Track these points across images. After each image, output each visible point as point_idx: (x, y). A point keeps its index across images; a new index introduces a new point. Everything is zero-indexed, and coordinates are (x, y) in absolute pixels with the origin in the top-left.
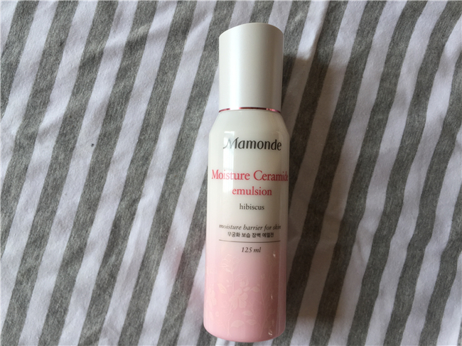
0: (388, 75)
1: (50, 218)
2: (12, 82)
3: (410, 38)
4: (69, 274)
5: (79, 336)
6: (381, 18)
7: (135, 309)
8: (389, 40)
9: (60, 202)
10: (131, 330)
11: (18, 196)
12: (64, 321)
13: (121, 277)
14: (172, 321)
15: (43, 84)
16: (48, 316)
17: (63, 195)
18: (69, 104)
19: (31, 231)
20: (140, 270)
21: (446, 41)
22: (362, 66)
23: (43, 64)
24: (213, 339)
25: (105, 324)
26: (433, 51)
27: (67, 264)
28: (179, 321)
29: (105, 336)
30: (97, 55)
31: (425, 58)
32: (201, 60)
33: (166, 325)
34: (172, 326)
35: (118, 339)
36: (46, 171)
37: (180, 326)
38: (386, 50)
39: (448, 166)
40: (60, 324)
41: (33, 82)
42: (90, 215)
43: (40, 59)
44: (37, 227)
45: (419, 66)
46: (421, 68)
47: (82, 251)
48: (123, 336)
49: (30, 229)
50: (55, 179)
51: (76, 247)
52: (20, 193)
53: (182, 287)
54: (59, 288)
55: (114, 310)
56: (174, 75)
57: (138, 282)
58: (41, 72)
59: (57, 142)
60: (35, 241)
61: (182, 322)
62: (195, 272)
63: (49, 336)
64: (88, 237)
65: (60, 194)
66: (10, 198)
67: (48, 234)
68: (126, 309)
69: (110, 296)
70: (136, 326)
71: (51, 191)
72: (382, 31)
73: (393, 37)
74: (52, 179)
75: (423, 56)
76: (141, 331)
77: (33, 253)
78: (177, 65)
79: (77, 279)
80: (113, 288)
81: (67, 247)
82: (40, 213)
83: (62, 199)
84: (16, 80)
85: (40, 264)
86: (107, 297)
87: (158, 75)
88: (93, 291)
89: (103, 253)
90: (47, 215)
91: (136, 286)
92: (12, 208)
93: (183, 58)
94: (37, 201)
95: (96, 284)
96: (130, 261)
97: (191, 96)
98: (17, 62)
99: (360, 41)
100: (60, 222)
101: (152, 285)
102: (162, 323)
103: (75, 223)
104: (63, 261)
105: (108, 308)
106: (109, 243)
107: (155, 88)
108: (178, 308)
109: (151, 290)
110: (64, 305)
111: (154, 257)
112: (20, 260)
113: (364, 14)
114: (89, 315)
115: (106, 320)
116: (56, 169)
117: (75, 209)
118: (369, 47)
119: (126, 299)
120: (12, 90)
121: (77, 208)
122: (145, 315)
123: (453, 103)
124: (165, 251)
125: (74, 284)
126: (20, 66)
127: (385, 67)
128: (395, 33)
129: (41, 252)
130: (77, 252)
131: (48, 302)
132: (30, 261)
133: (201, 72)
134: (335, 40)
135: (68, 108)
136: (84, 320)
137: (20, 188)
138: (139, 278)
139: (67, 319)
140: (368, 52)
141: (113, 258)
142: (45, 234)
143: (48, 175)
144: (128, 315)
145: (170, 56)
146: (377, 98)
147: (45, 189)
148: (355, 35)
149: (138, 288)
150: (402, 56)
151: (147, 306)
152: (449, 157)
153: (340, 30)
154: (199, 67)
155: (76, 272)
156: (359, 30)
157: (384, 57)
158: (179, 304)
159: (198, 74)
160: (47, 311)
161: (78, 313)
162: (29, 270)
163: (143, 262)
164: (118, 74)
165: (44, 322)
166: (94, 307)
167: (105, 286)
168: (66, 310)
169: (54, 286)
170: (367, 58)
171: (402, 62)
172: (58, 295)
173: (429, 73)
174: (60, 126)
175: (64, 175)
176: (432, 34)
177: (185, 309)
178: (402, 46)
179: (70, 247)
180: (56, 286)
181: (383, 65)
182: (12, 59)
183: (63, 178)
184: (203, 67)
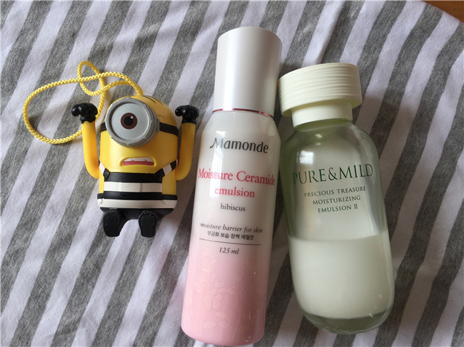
0: (392, 92)
1: (43, 203)
2: (22, 67)
3: (416, 57)
4: (55, 260)
5: (58, 323)
6: (389, 36)
7: (116, 302)
8: (395, 58)
9: (55, 188)
10: (110, 323)
11: (15, 178)
12: (44, 307)
13: (106, 268)
14: (151, 318)
15: (52, 72)
16: (30, 299)
17: (59, 181)
18: (74, 93)
19: (24, 213)
20: (126, 263)
21: (453, 64)
22: (366, 81)
23: (54, 53)
24: (191, 342)
25: (85, 314)
26: (439, 72)
27: (54, 249)
28: (159, 319)
29: (84, 326)
30: (107, 48)
31: (430, 79)
32: (207, 62)
33: (145, 322)
34: (151, 324)
35: (96, 331)
36: (45, 156)
37: (159, 324)
38: (392, 67)
39: (447, 190)
40: (41, 309)
41: (42, 69)
42: (82, 203)
43: (51, 47)
44: (29, 210)
45: (425, 85)
46: (426, 88)
47: (70, 239)
48: (102, 329)
49: (22, 211)
50: (52, 165)
51: (65, 233)
52: (17, 174)
53: (165, 285)
54: (44, 273)
55: (95, 301)
56: (179, 75)
57: (122, 275)
58: (51, 59)
59: (59, 128)
60: (26, 224)
61: (161, 321)
62: (180, 272)
63: (29, 319)
64: (78, 225)
65: (56, 180)
66: (7, 179)
67: (40, 218)
68: (107, 301)
69: (93, 287)
70: (116, 320)
71: (47, 176)
72: (389, 49)
73: (400, 55)
74: (49, 164)
75: (428, 77)
76: (119, 325)
77: (23, 235)
78: (184, 64)
79: (62, 266)
80: (97, 278)
81: (57, 232)
82: (34, 197)
83: (57, 184)
84: (27, 65)
85: (28, 247)
86: (90, 287)
87: (164, 73)
88: (77, 279)
89: (91, 243)
90: (41, 198)
91: (120, 279)
92: (8, 189)
93: (190, 59)
94: (33, 184)
95: (81, 272)
96: (116, 253)
97: (194, 96)
98: (30, 48)
99: (366, 57)
100: (52, 207)
101: (136, 280)
102: (142, 319)
103: (67, 210)
104: (51, 246)
105: (90, 298)
106: (97, 233)
107: (159, 85)
108: (159, 306)
109: (135, 285)
110: (47, 291)
111: (140, 251)
112: (9, 241)
113: (372, 30)
114: (70, 303)
115: (86, 310)
116: (54, 155)
117: (69, 196)
118: (374, 63)
119: (109, 291)
120: (22, 74)
121: (70, 195)
122: (125, 309)
123: (456, 127)
124: (152, 247)
125: (59, 270)
126: (32, 52)
127: (389, 84)
128: (402, 52)
129: (31, 235)
130: (66, 239)
131: (32, 286)
132: (19, 243)
133: (206, 74)
134: (341, 54)
135: (73, 97)
136: (65, 307)
137: (18, 169)
138: (123, 271)
139: (48, 305)
140: (374, 68)
141: (100, 249)
142: (37, 218)
143: (47, 160)
144: (109, 307)
145: (177, 55)
146: (379, 115)
147: (42, 173)
148: (361, 51)
149: (121, 281)
150: (407, 75)
151: (129, 301)
152: (449, 181)
153: (347, 44)
154: (205, 68)
155: (63, 258)
156: (365, 46)
157: (389, 75)
158: (160, 302)
159: (203, 75)
160: (29, 295)
161: (59, 300)
162: (17, 252)
163: (129, 255)
164: (125, 69)
165: (25, 304)
166: (76, 296)
167: (89, 275)
168: (48, 296)
169: (39, 270)
170: (371, 74)
171: (407, 80)
172: (42, 279)
173: (435, 93)
174: (63, 113)
175: (61, 161)
176: (439, 56)
177: (166, 308)
178: (408, 65)
179: (59, 233)
180: (41, 270)
181: (388, 82)
182: (25, 45)
183: (61, 165)
184: (208, 69)
